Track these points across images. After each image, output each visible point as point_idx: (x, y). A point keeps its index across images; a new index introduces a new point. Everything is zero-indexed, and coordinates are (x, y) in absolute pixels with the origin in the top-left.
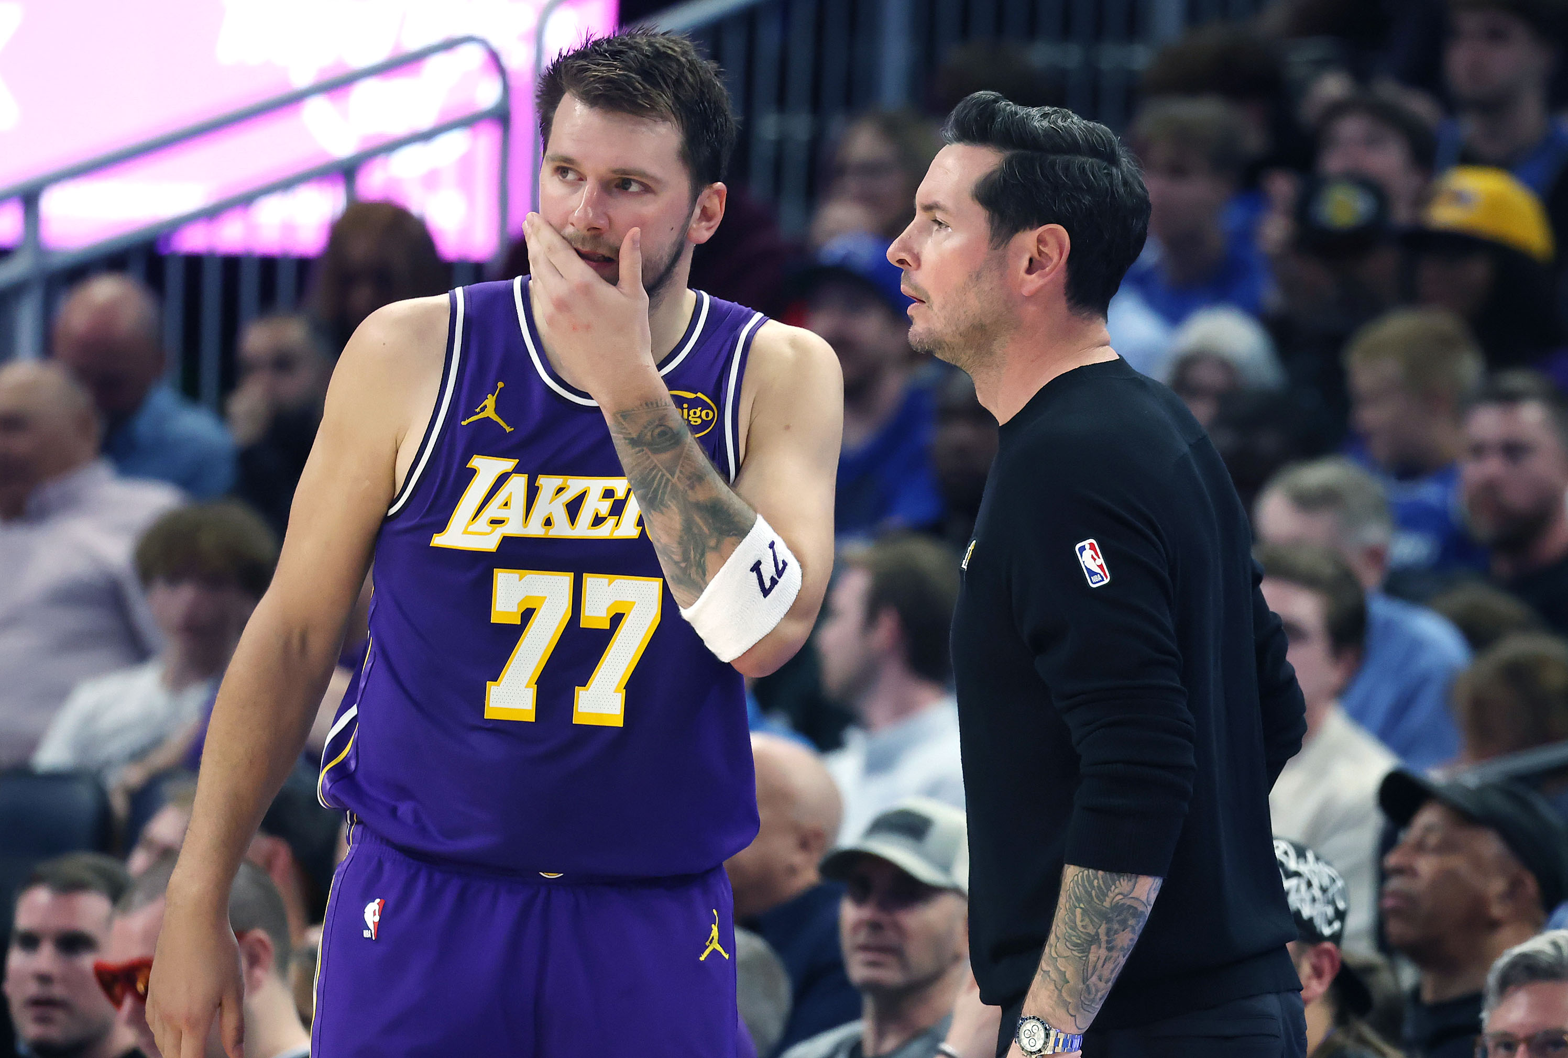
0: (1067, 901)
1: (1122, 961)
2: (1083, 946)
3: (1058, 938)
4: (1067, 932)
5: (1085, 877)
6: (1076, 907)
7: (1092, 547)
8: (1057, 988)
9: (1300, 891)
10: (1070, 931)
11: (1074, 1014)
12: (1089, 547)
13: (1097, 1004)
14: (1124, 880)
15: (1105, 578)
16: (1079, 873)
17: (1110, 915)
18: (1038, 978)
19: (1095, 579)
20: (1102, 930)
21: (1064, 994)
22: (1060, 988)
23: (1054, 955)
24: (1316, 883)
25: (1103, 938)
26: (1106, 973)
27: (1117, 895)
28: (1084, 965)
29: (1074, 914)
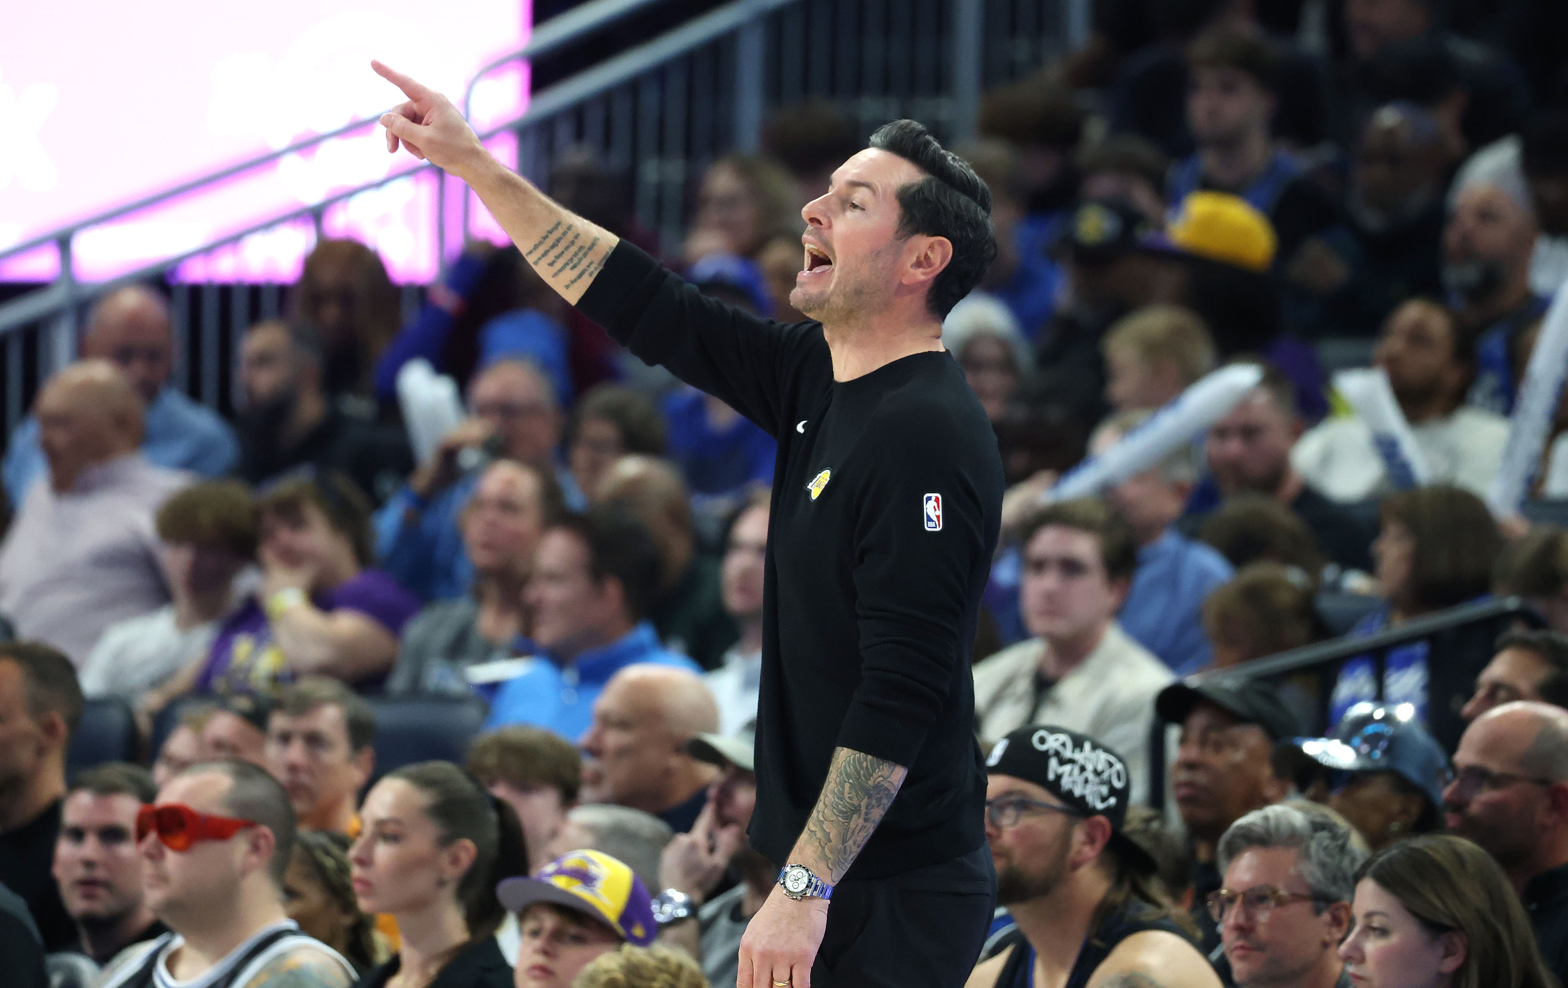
0: (838, 776)
1: (871, 831)
2: (847, 814)
3: (826, 806)
4: (835, 801)
5: (856, 759)
6: (846, 782)
7: (937, 500)
8: (821, 845)
9: (1073, 775)
10: (837, 800)
11: (831, 868)
12: (934, 499)
13: (848, 864)
14: (886, 766)
15: (938, 527)
16: (851, 755)
17: (872, 792)
18: (804, 836)
19: (931, 524)
20: (864, 804)
21: (826, 850)
22: (823, 845)
23: (821, 818)
24: (1090, 767)
25: (863, 810)
26: (859, 839)
27: (879, 777)
28: (846, 830)
29: (843, 787)
